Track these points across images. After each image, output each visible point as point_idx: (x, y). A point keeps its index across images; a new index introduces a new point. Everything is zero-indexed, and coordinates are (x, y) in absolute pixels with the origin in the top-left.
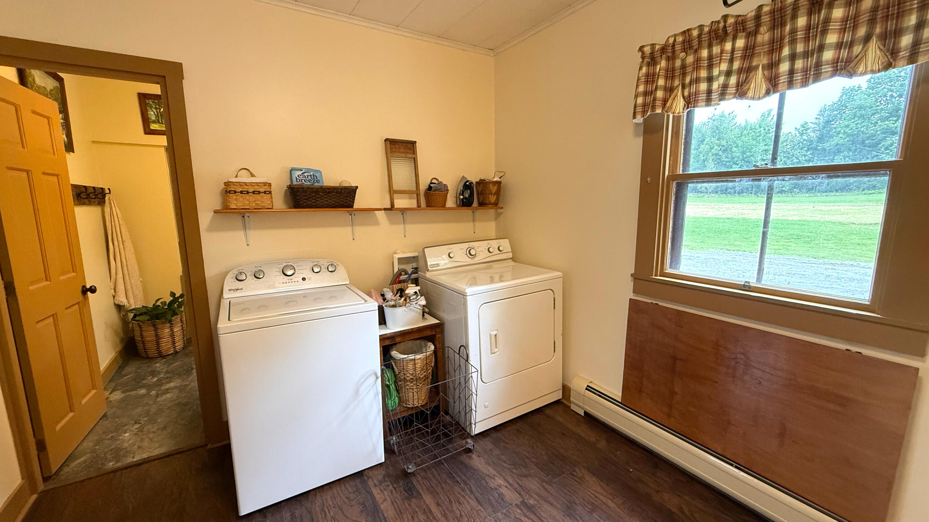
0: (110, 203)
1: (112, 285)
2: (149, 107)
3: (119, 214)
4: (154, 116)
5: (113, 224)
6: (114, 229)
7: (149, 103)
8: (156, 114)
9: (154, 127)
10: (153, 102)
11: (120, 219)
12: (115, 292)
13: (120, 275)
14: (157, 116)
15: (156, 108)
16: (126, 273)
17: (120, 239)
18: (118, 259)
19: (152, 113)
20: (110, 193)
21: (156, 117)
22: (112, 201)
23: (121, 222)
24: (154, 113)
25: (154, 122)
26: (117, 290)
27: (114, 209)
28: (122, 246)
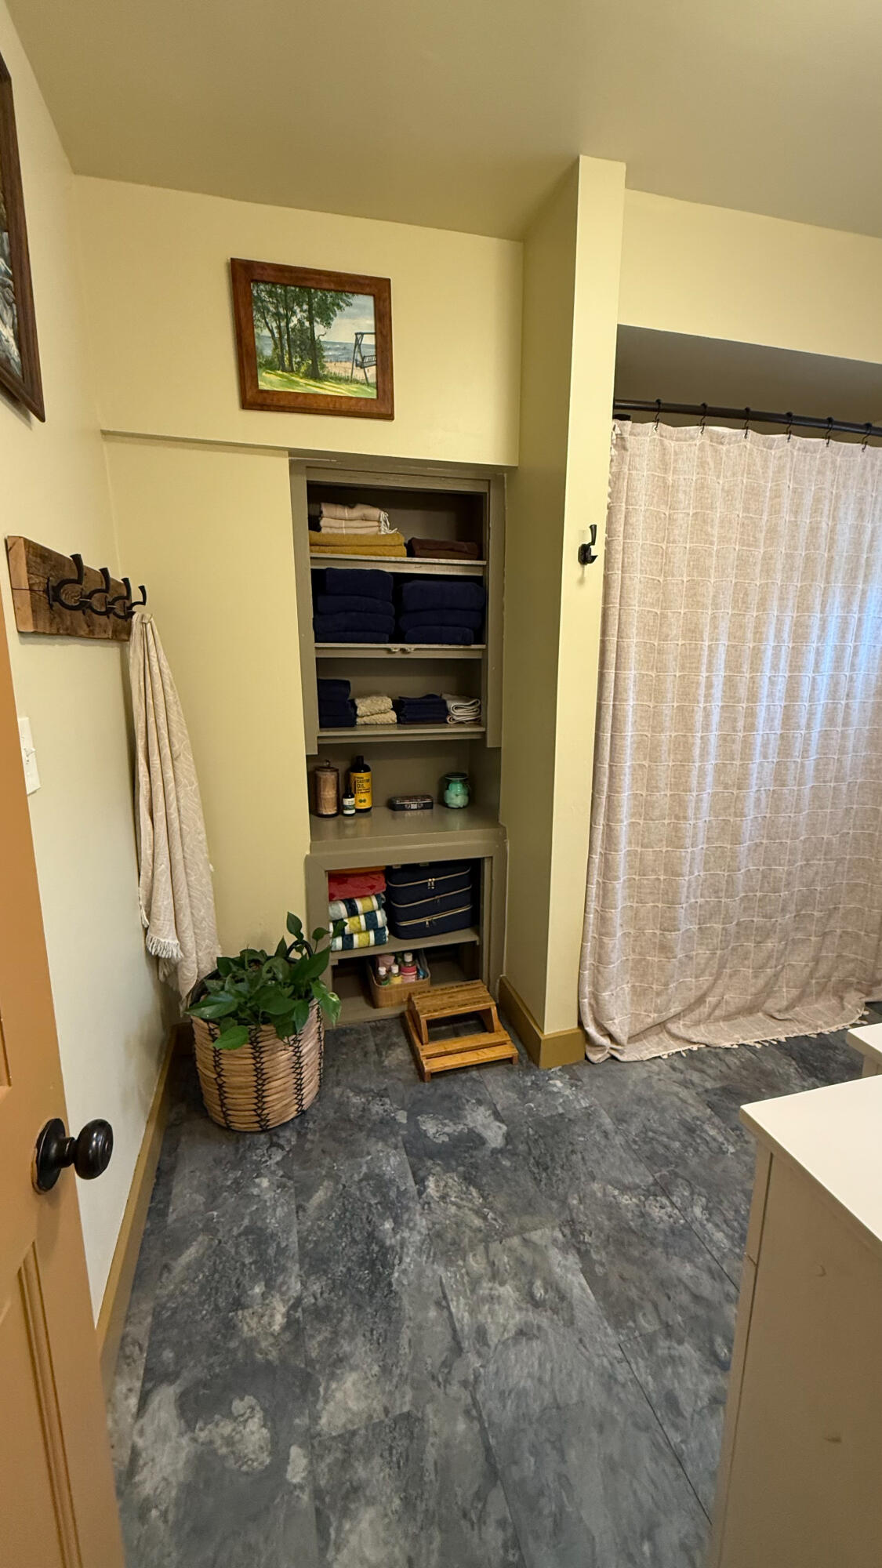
0: (144, 635)
1: (142, 893)
2: (258, 311)
3: (166, 671)
4: (271, 342)
5: (150, 701)
6: (151, 720)
7: (259, 297)
8: (277, 335)
9: (269, 381)
10: (270, 294)
11: (168, 688)
12: (149, 916)
13: (163, 866)
14: (278, 345)
15: (277, 316)
16: (178, 856)
17: (166, 751)
18: (160, 814)
19: (266, 333)
20: (144, 603)
21: (276, 347)
22: (149, 625)
23: (170, 698)
24: (271, 331)
25: (270, 366)
26: (154, 909)
27: (153, 653)
28: (170, 774)
